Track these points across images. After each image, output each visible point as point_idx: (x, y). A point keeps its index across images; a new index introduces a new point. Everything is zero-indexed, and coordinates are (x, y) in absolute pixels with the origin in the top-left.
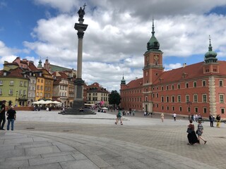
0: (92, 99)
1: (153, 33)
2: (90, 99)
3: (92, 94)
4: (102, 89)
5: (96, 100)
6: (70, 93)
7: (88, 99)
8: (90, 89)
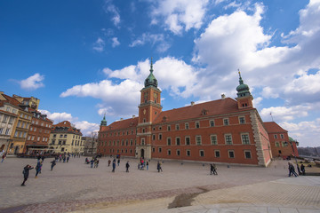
0: (57, 142)
1: (151, 71)
2: (54, 142)
3: (58, 135)
4: (75, 129)
5: (64, 143)
6: (18, 130)
7: (50, 142)
8: (57, 128)
